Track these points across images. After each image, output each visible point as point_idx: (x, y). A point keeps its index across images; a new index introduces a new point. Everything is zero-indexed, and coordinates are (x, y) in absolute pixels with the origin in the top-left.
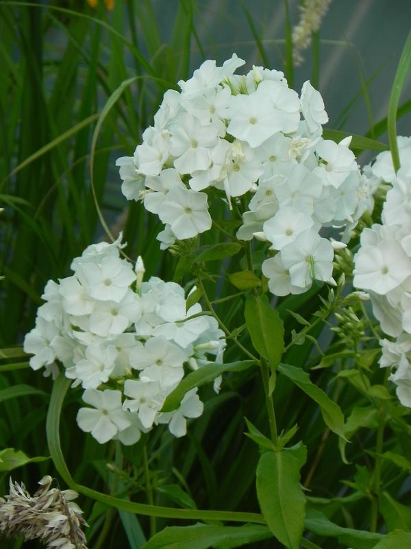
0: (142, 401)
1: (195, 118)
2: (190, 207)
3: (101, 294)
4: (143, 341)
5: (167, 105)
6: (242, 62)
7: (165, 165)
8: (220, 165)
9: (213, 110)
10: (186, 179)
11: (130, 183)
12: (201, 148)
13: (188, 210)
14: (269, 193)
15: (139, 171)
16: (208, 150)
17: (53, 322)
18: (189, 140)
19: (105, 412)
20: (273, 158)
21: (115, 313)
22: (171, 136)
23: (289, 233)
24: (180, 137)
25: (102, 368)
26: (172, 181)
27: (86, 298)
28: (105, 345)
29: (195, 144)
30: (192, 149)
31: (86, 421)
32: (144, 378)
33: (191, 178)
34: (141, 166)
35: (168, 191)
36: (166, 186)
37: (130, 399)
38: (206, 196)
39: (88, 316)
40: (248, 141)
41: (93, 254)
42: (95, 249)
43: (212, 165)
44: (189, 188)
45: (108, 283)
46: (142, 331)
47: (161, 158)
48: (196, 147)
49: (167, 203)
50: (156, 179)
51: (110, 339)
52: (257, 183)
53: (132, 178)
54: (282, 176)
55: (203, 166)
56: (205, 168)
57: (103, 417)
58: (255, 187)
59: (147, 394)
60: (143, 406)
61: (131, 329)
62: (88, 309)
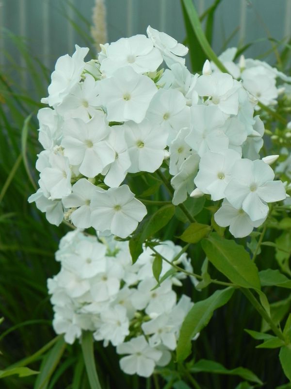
0: (160, 331)
1: (76, 120)
2: (117, 204)
3: (89, 272)
4: (135, 286)
5: (44, 125)
6: (86, 50)
7: (72, 178)
8: (125, 151)
9: (86, 104)
10: (99, 180)
11: (52, 211)
12: (98, 144)
13: (118, 207)
14: (180, 150)
15: (53, 197)
16: (105, 142)
17: (66, 306)
18: (82, 143)
19: (139, 354)
20: (166, 116)
21: (105, 279)
22: (63, 149)
23: (221, 176)
24: (72, 146)
25: (119, 324)
26: (88, 190)
27: (80, 280)
28: (112, 306)
29: (90, 144)
30: (89, 150)
31: (128, 367)
32: (152, 314)
33: (104, 177)
34: (52, 192)
35: (89, 202)
36: (84, 199)
37: (151, 335)
38: (127, 187)
39: (89, 292)
40: (132, 119)
41: (67, 246)
42: (66, 242)
43: (117, 155)
44: (107, 188)
45: (89, 261)
46: (130, 281)
47: (65, 175)
48: (92, 145)
49: (95, 212)
50: (72, 197)
51: (112, 300)
52: (167, 148)
53: (51, 206)
54: (185, 128)
55: (108, 159)
56: (112, 160)
57: (139, 358)
58: (167, 154)
59: (161, 325)
60: (163, 335)
61: (123, 284)
62: (86, 287)
